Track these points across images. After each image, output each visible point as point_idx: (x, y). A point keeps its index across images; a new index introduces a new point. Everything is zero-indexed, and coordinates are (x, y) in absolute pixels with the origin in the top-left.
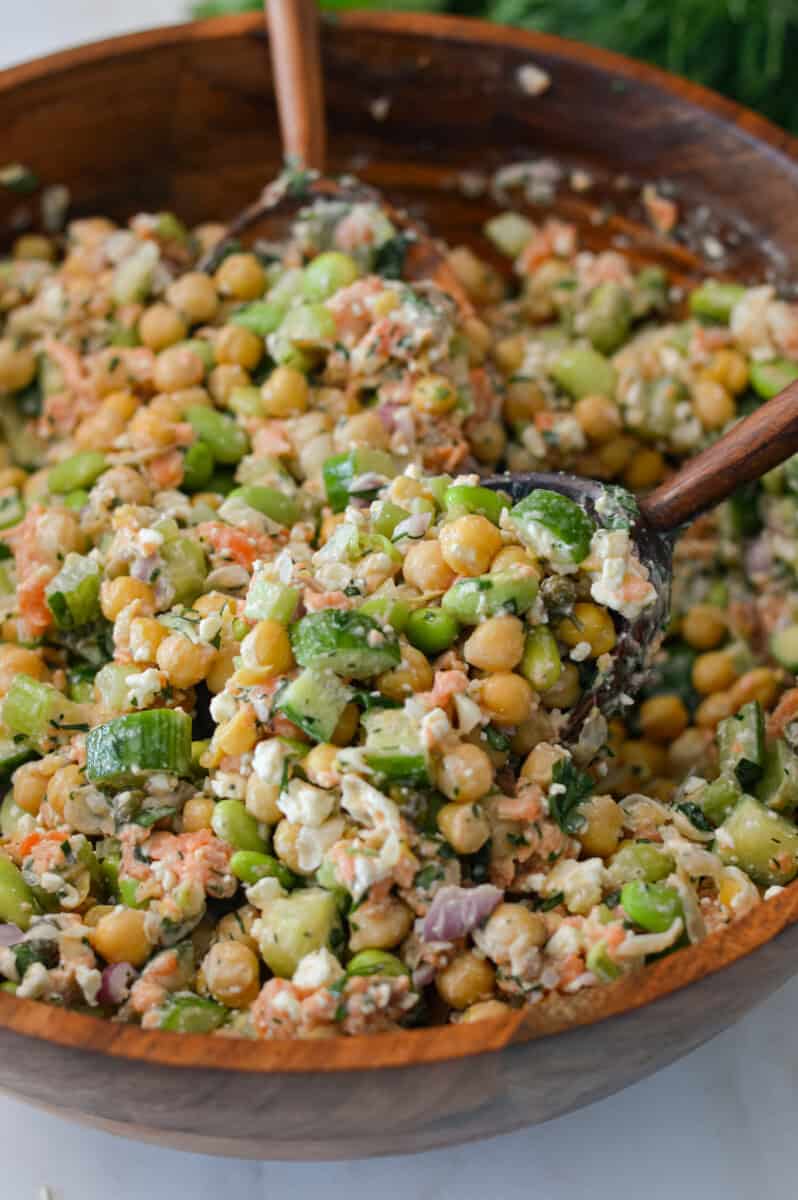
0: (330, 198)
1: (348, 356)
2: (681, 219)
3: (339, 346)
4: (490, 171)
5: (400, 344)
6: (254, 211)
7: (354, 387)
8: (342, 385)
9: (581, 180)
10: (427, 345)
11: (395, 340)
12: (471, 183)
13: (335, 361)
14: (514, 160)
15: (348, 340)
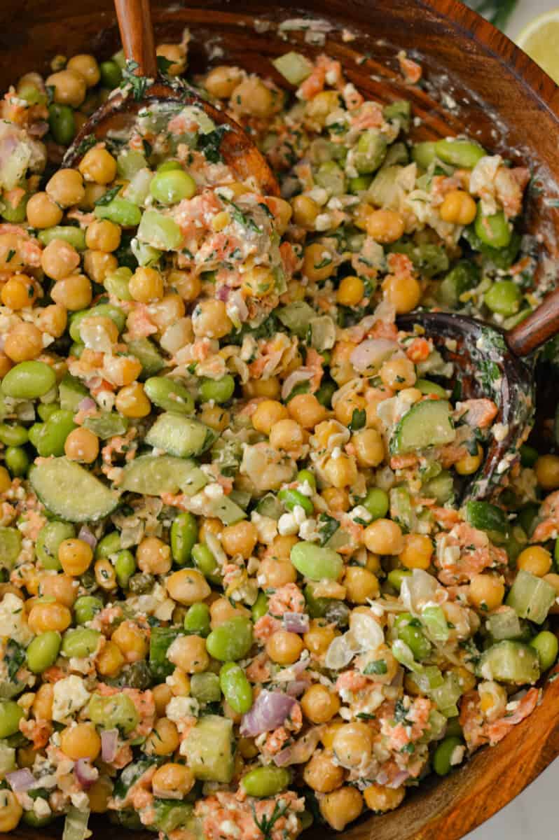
0: (163, 100)
1: (192, 258)
2: (425, 76)
3: (185, 251)
4: (278, 20)
5: (232, 256)
6: (103, 110)
7: (196, 271)
8: (187, 270)
9: (347, 36)
10: (251, 256)
11: (229, 252)
12: (260, 25)
13: (182, 260)
14: (295, 15)
15: (193, 246)
